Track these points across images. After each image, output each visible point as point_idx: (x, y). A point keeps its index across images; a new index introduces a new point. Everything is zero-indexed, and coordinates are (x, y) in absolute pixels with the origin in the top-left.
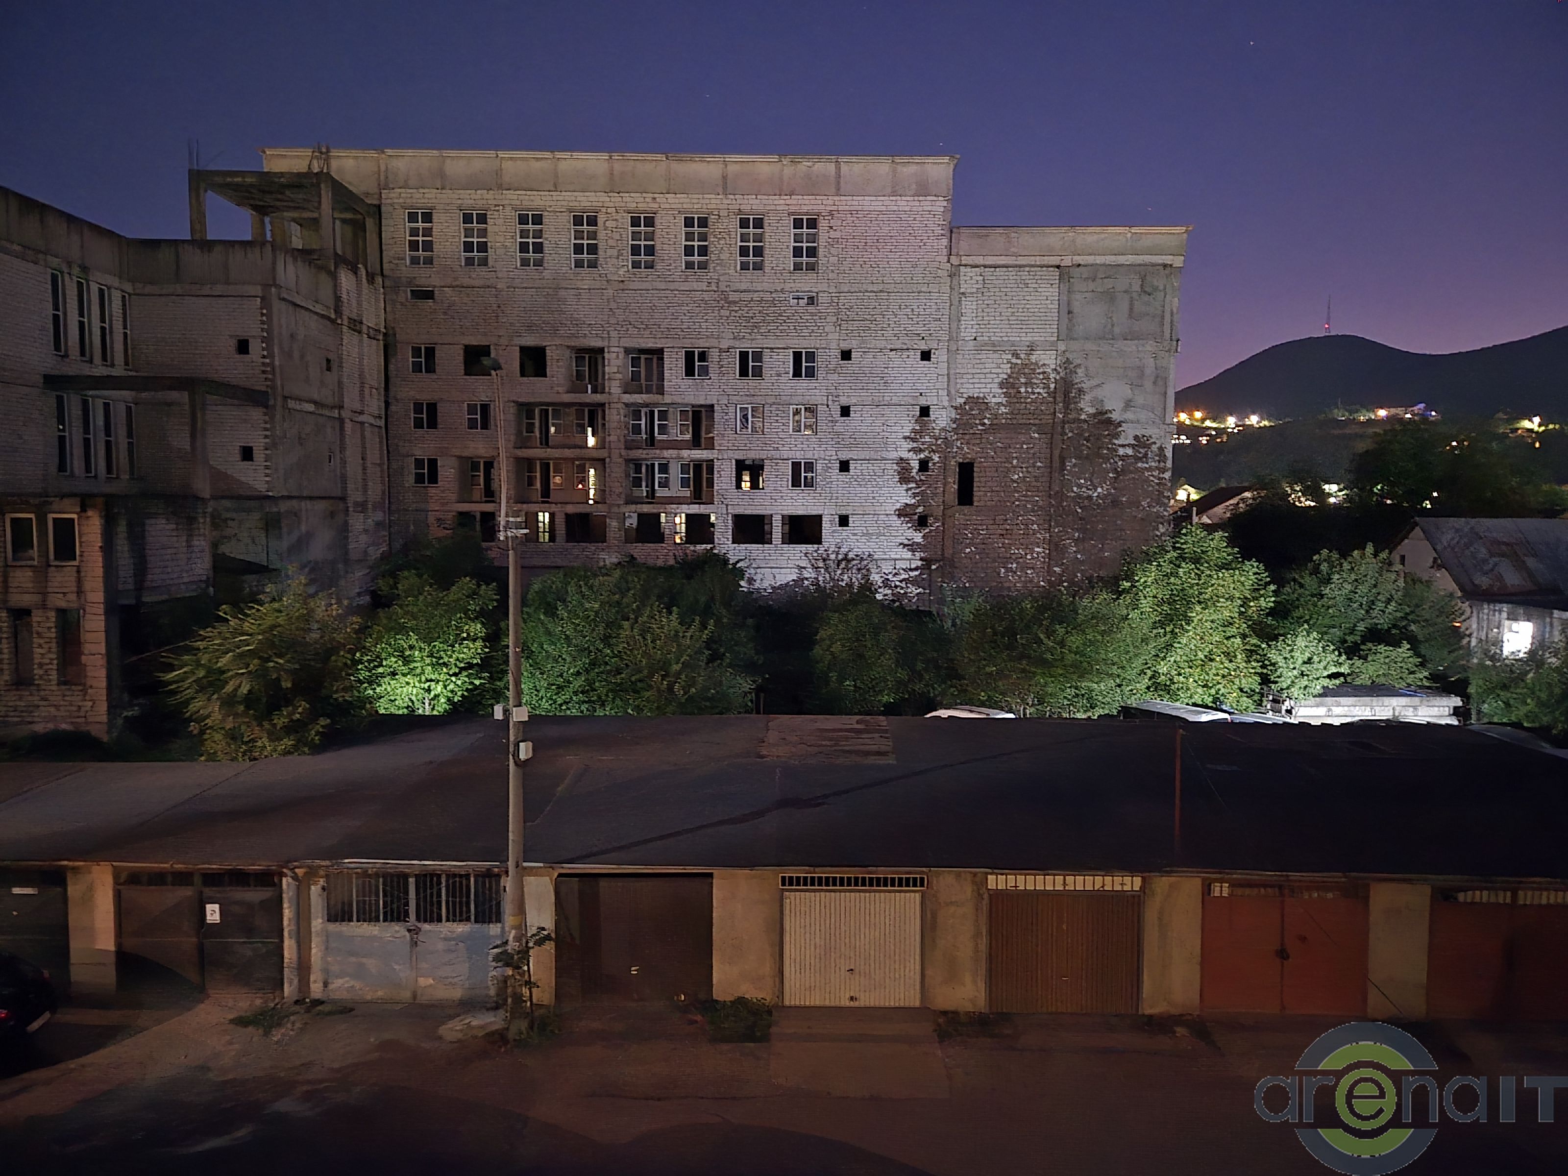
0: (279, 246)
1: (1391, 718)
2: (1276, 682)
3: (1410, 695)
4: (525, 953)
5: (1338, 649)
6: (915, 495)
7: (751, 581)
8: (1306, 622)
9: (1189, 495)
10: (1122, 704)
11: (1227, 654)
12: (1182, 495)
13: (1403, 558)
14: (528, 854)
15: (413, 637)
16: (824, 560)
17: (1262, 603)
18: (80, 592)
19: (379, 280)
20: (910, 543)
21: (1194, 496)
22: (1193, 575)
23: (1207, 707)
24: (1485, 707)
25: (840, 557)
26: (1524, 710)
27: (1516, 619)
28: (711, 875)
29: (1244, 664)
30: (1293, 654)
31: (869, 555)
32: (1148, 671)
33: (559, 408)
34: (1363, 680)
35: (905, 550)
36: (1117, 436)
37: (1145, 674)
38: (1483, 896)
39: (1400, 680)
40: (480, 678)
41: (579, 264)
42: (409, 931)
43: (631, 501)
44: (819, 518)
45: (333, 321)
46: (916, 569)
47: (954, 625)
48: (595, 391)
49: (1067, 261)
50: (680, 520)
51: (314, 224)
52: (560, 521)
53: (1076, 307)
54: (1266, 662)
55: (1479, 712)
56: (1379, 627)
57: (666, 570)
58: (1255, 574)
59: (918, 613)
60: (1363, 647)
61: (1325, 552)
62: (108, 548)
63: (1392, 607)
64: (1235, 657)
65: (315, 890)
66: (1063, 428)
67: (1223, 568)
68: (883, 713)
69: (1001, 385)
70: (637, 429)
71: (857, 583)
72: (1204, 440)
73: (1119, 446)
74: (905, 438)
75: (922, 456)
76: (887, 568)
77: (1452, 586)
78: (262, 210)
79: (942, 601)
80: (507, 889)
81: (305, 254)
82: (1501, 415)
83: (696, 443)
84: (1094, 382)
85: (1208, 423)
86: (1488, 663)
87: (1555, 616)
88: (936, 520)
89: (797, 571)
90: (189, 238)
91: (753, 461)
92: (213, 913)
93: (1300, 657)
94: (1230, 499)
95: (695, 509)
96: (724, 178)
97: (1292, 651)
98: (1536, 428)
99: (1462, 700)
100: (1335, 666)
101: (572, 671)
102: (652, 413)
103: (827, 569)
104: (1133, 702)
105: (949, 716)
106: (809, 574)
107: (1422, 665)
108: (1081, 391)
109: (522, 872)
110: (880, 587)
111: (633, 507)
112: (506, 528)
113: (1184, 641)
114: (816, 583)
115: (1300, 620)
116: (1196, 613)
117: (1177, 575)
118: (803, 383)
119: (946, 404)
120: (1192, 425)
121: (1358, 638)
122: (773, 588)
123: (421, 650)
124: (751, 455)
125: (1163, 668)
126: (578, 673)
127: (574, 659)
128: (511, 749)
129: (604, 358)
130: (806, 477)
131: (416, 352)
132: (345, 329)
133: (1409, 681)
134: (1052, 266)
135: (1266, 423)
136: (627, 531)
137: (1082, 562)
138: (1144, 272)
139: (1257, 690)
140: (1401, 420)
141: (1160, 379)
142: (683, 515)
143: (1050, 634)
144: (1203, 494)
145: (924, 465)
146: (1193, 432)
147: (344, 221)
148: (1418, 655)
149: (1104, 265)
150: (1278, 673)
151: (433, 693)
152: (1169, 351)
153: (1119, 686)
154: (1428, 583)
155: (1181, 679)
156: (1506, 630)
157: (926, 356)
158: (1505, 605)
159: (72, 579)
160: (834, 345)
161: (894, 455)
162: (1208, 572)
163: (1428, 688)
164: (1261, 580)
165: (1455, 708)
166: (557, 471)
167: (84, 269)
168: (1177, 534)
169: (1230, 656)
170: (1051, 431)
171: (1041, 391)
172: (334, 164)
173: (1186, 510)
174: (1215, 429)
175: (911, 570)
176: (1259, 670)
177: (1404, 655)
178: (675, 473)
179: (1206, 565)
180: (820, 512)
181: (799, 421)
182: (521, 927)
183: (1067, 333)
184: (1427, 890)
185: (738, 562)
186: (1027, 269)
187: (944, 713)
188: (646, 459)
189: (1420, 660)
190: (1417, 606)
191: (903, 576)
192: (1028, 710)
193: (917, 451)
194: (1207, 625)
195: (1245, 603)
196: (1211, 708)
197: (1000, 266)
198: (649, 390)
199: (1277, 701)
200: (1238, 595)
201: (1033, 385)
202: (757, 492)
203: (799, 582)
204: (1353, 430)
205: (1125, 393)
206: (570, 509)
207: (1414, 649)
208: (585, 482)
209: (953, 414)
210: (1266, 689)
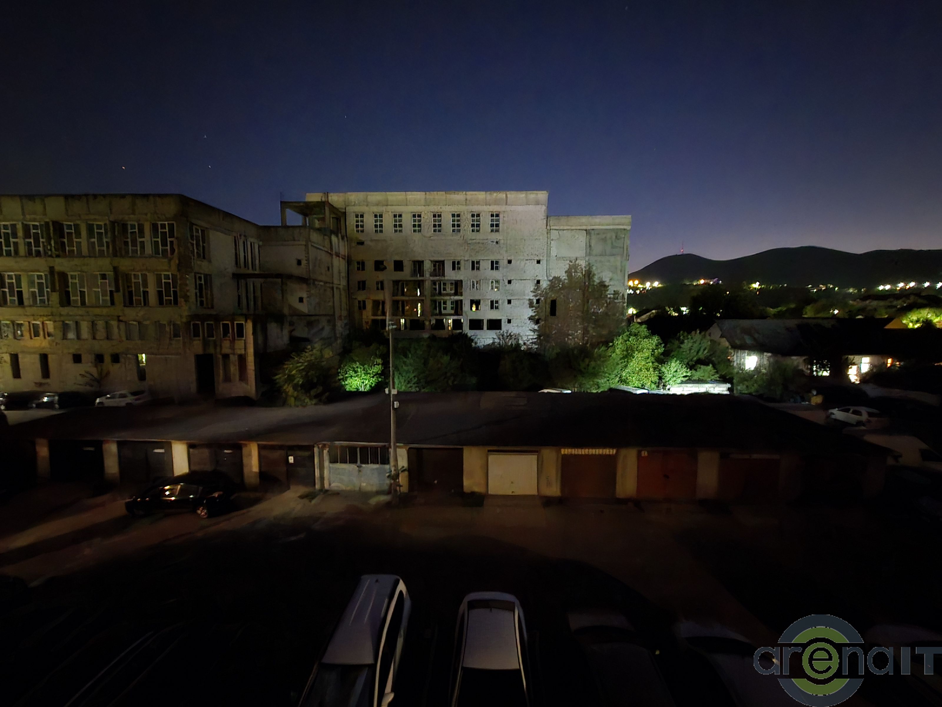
0: (312, 227)
1: (705, 391)
2: (664, 379)
3: (712, 383)
4: (397, 476)
5: (686, 367)
6: (535, 312)
7: (476, 343)
8: (675, 357)
9: (633, 311)
10: (609, 387)
11: (646, 369)
12: (630, 312)
13: (710, 334)
14: (398, 440)
15: (358, 363)
16: (502, 336)
17: (659, 350)
18: (245, 349)
19: (346, 238)
20: (533, 329)
21: (635, 312)
22: (635, 341)
23: (638, 387)
24: (739, 388)
25: (508, 334)
26: (753, 389)
27: (750, 356)
28: (462, 449)
29: (653, 372)
31: (519, 334)
32: (619, 375)
33: (408, 282)
34: (696, 378)
35: (532, 332)
36: (607, 291)
37: (617, 376)
39: (709, 378)
41: (415, 231)
42: (358, 467)
43: (433, 315)
44: (500, 320)
45: (330, 254)
46: (535, 339)
47: (549, 358)
48: (420, 276)
49: (589, 228)
50: (450, 321)
51: (323, 219)
52: (408, 322)
53: (592, 244)
54: (661, 372)
55: (737, 389)
56: (701, 359)
57: (445, 340)
58: (656, 340)
59: (536, 354)
60: (695, 366)
61: (682, 332)
62: (254, 333)
63: (706, 352)
64: (650, 370)
65: (325, 452)
66: (588, 288)
67: (646, 338)
68: (525, 391)
69: (566, 272)
70: (435, 289)
71: (514, 344)
72: (638, 292)
73: (608, 294)
74: (531, 292)
75: (537, 298)
76: (525, 338)
77: (727, 344)
78: (305, 215)
79: (545, 350)
80: (391, 452)
81: (319, 230)
82: (744, 282)
83: (456, 294)
84: (599, 271)
85: (640, 286)
86: (740, 372)
87: (765, 354)
88: (542, 321)
89: (492, 339)
90: (281, 225)
91: (477, 300)
92: (291, 459)
93: (673, 370)
94: (647, 313)
95: (456, 317)
96: (466, 200)
97: (670, 368)
98: (758, 287)
99: (731, 385)
100: (686, 373)
101: (413, 376)
102: (440, 284)
103: (503, 338)
104: (613, 386)
106: (497, 340)
107: (717, 372)
108: (594, 275)
109: (396, 447)
110: (522, 345)
111: (434, 317)
112: (389, 325)
113: (632, 364)
114: (499, 344)
115: (673, 357)
116: (636, 354)
117: (629, 340)
118: (495, 273)
119: (546, 279)
120: (634, 286)
121: (694, 363)
122: (484, 346)
123: (361, 368)
124: (476, 298)
125: (624, 374)
126: (415, 377)
127: (413, 372)
128: (392, 404)
129: (423, 264)
130: (495, 306)
131: (358, 263)
132: (334, 256)
133: (712, 378)
134: (583, 230)
135: (660, 286)
136: (432, 326)
137: (595, 336)
138: (616, 231)
139: (658, 382)
140: (709, 284)
141: (623, 271)
142: (452, 320)
143: (584, 361)
144: (638, 311)
145: (538, 301)
146: (635, 289)
147: (333, 218)
149: (603, 229)
150: (665, 375)
151: (365, 384)
152: (626, 259)
154: (719, 344)
155: (630, 378)
156: (747, 360)
157: (539, 262)
158: (747, 350)
159: (243, 345)
160: (505, 258)
161: (528, 298)
162: (640, 340)
163: (719, 380)
164: (659, 342)
165: (728, 388)
166: (407, 304)
167: (245, 236)
168: (628, 326)
169: (648, 370)
170: (584, 289)
171: (580, 274)
172: (330, 198)
173: (631, 318)
174: (642, 288)
175: (534, 339)
176: (658, 375)
177: (710, 369)
178: (449, 305)
179: (639, 337)
180: (501, 318)
181: (493, 286)
182: (396, 466)
183: (589, 254)
184: (719, 454)
185: (472, 336)
186: (574, 231)
187: (546, 391)
188: (438, 300)
189: (716, 370)
190: (715, 351)
191: (531, 341)
192: (576, 390)
193: (536, 296)
194: (640, 358)
195: (653, 350)
196: (641, 388)
197: (565, 230)
198: (439, 276)
199: (664, 386)
200: (651, 348)
201: (577, 272)
202: (478, 311)
203: (493, 343)
204: (692, 288)
205: (610, 275)
206: (412, 318)
207: (714, 367)
208: (417, 308)
209: (549, 283)
210: (661, 381)
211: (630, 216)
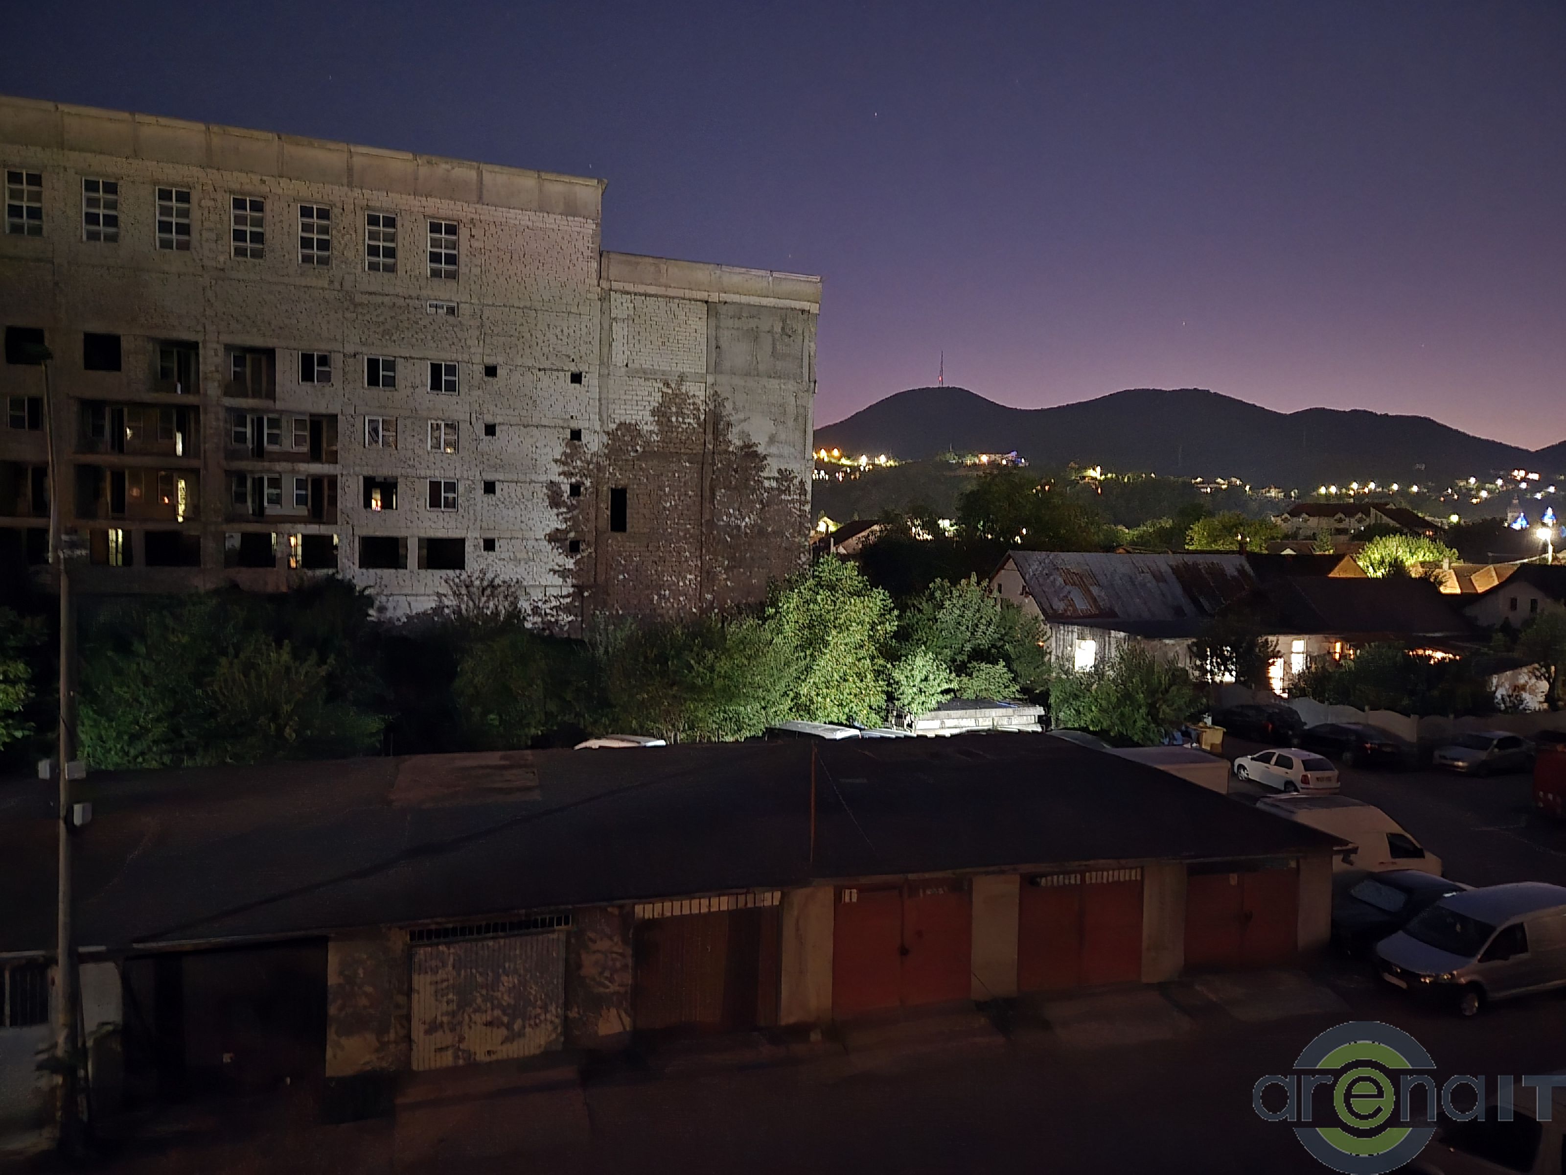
1: (991, 727)
2: (898, 699)
3: (1005, 707)
4: (79, 1058)
5: (949, 667)
6: (566, 520)
7: (382, 609)
8: (925, 643)
9: (828, 526)
10: (767, 726)
11: (858, 675)
12: (822, 527)
13: (1000, 586)
14: (85, 936)
16: (467, 587)
17: (888, 626)
20: (561, 569)
21: (833, 528)
22: (829, 602)
23: (841, 724)
24: (1062, 715)
25: (485, 583)
26: (1089, 716)
27: (1083, 639)
28: (326, 938)
29: (872, 683)
30: (913, 673)
31: (517, 582)
32: (791, 693)
33: (139, 407)
34: (969, 695)
35: (556, 576)
36: (762, 469)
37: (788, 695)
38: (1058, 880)
39: (998, 694)
40: (23, 729)
41: (166, 244)
43: (231, 519)
44: (462, 541)
46: (568, 596)
47: (606, 652)
48: (186, 390)
49: (714, 297)
50: (294, 541)
52: (138, 540)
53: (724, 344)
54: (892, 681)
55: (1057, 719)
56: (982, 647)
57: (277, 598)
58: (881, 600)
59: (568, 640)
60: (969, 665)
61: (938, 580)
63: (992, 629)
64: (866, 677)
66: (713, 458)
67: (855, 595)
68: (532, 747)
69: (653, 413)
70: (241, 438)
71: (503, 612)
72: (840, 476)
73: (765, 478)
74: (556, 461)
75: (573, 480)
76: (536, 595)
77: (1038, 611)
79: (593, 629)
80: (56, 981)
82: (1072, 464)
83: (315, 455)
84: (742, 416)
85: (844, 461)
86: (1064, 676)
87: (1112, 635)
88: (589, 545)
89: (436, 598)
91: (385, 479)
93: (919, 676)
94: (861, 532)
95: (314, 529)
96: (350, 169)
97: (911, 670)
98: (1099, 477)
99: (1044, 710)
100: (947, 682)
101: (151, 716)
102: (260, 421)
103: (469, 595)
104: (777, 723)
105: (600, 747)
106: (450, 601)
107: (1015, 679)
108: (729, 424)
110: (529, 615)
111: (236, 526)
112: (59, 546)
113: (822, 663)
114: (458, 611)
115: (918, 644)
116: (833, 637)
117: (815, 602)
118: (443, 398)
119: (598, 428)
120: (830, 462)
121: (965, 658)
122: (408, 617)
124: (383, 472)
125: (804, 690)
126: (158, 720)
127: (154, 702)
128: (62, 813)
129: (197, 355)
130: (446, 498)
133: (1005, 694)
134: (699, 301)
135: (891, 463)
136: (226, 553)
137: (732, 589)
138: (784, 315)
139: (884, 707)
140: (998, 465)
141: (801, 418)
142: (300, 537)
143: (701, 658)
144: (840, 526)
145: (575, 490)
146: (832, 468)
148: (1010, 670)
149: (749, 305)
150: (901, 691)
152: (807, 391)
153: (764, 708)
154: (1019, 608)
155: (820, 699)
156: (1077, 648)
157: (576, 378)
158: (1076, 627)
160: (477, 359)
161: (543, 478)
162: (842, 599)
163: (1019, 699)
164: (887, 606)
165: (1039, 717)
166: (136, 481)
168: (815, 563)
169: (861, 677)
170: (702, 461)
171: (692, 421)
173: (823, 544)
174: (850, 467)
175: (563, 597)
176: (885, 688)
177: (1001, 671)
178: (290, 489)
179: (840, 592)
180: (463, 536)
181: (438, 439)
182: (76, 1025)
183: (716, 367)
184: (1017, 878)
185: (366, 588)
186: (676, 301)
187: (594, 744)
188: (252, 472)
189: (1013, 675)
190: (1010, 628)
191: (554, 603)
192: (681, 736)
193: (568, 475)
194: (842, 648)
195: (873, 627)
196: (846, 726)
197: (651, 296)
198: (256, 394)
199: (899, 717)
200: (867, 619)
201: (683, 415)
202: (388, 511)
203: (438, 610)
204: (961, 472)
205: (769, 427)
206: (151, 526)
207: (1008, 666)
208: (173, 495)
209: (605, 439)
210: (891, 705)
211: (816, 279)
